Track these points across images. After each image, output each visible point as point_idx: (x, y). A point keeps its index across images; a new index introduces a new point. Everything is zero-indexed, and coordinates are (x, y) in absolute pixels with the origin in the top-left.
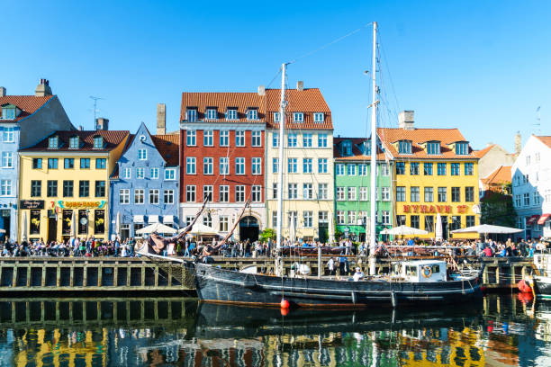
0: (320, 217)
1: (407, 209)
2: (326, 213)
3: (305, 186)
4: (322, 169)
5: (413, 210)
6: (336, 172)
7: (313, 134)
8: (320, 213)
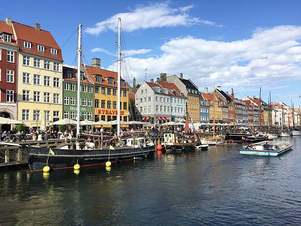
0: (54, 115)
1: (100, 112)
2: (58, 112)
3: (45, 94)
4: (56, 84)
5: (102, 112)
6: (64, 87)
7: (50, 61)
8: (54, 112)
